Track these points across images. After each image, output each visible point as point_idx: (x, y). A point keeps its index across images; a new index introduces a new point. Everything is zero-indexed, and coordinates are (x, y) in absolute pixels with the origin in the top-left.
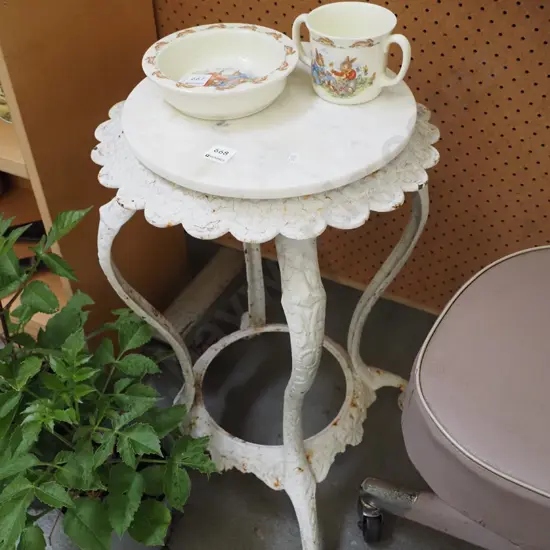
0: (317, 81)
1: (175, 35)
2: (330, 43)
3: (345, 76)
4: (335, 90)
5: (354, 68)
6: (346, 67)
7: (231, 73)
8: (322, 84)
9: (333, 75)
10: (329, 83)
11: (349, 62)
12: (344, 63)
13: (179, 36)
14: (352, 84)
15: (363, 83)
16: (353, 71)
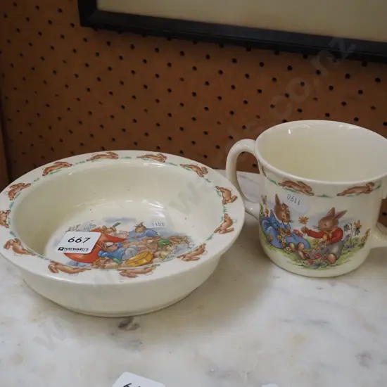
0: (275, 242)
1: (39, 171)
2: (304, 188)
3: (325, 237)
4: (307, 258)
5: (341, 226)
6: (328, 224)
7: (130, 227)
8: (284, 247)
9: (306, 236)
10: (297, 247)
11: (333, 216)
12: (325, 219)
13: (46, 172)
14: (335, 249)
15: (352, 246)
16: (340, 230)
